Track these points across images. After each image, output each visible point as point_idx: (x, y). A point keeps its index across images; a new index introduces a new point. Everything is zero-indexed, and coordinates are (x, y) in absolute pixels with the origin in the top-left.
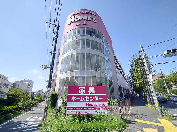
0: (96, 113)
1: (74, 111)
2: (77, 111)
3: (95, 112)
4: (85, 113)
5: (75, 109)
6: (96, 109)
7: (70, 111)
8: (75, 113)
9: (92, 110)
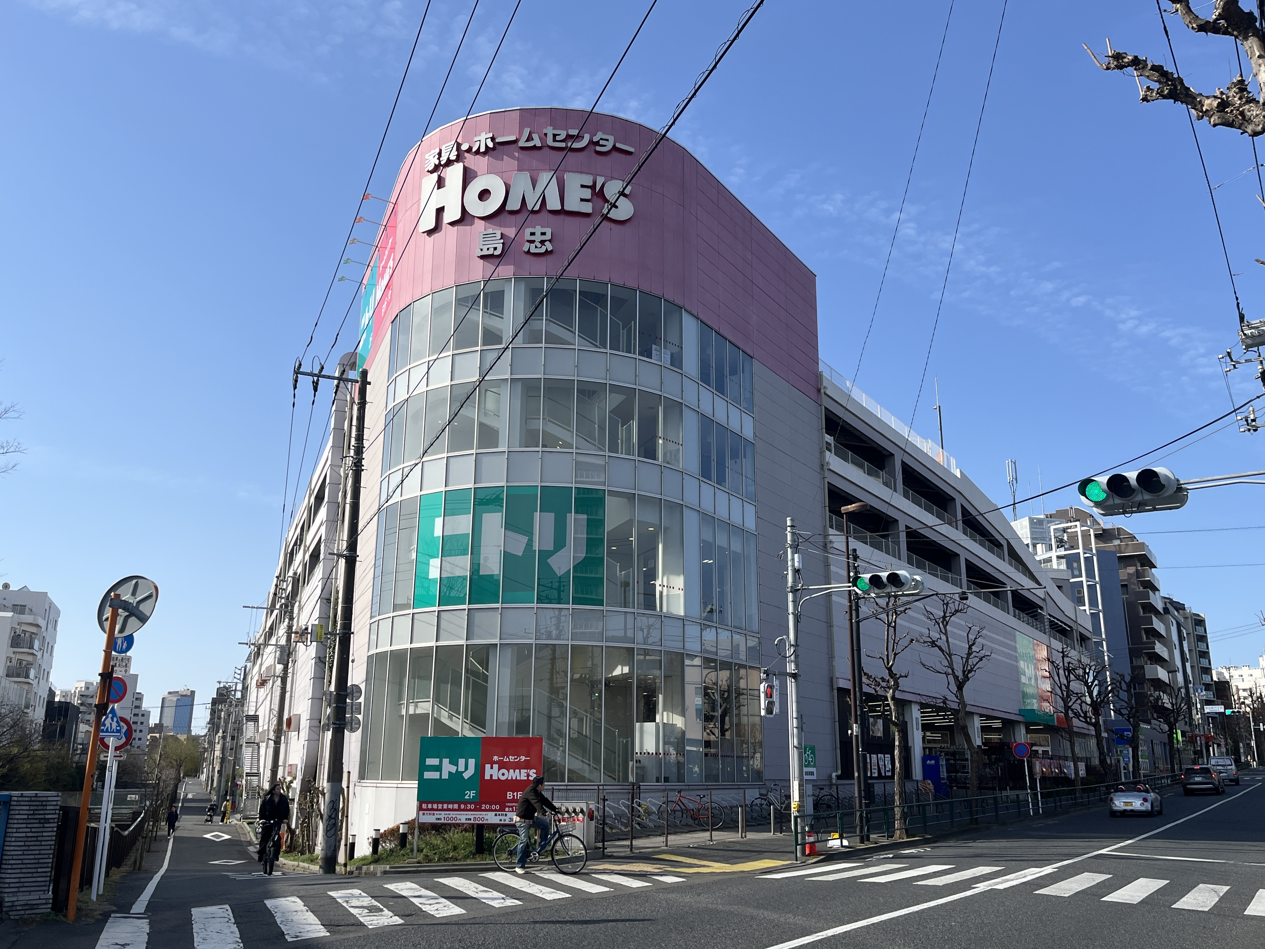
0: (505, 820)
1: (440, 814)
2: (450, 814)
3: (501, 817)
4: (472, 819)
5: (442, 807)
6: (507, 809)
7: (426, 812)
8: (443, 819)
9: (494, 813)
